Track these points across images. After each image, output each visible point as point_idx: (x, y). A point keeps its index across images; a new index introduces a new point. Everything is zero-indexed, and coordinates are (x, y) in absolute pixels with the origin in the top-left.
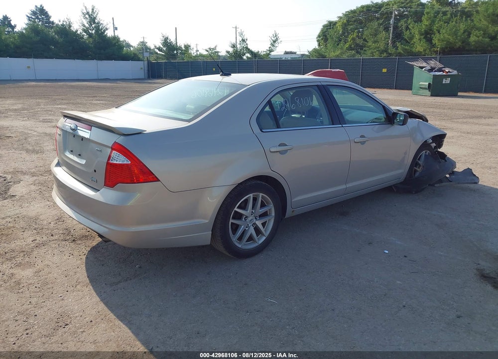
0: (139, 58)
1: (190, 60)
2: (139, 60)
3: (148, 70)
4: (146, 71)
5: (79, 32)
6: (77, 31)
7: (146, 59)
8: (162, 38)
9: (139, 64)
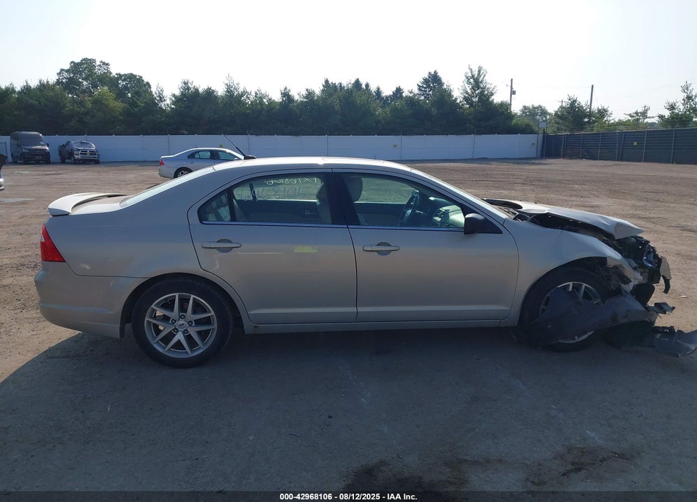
0: (533, 130)
1: (602, 131)
2: (532, 132)
3: (543, 146)
4: (540, 148)
5: (458, 101)
6: (456, 99)
7: (541, 132)
8: (568, 100)
9: (531, 138)
